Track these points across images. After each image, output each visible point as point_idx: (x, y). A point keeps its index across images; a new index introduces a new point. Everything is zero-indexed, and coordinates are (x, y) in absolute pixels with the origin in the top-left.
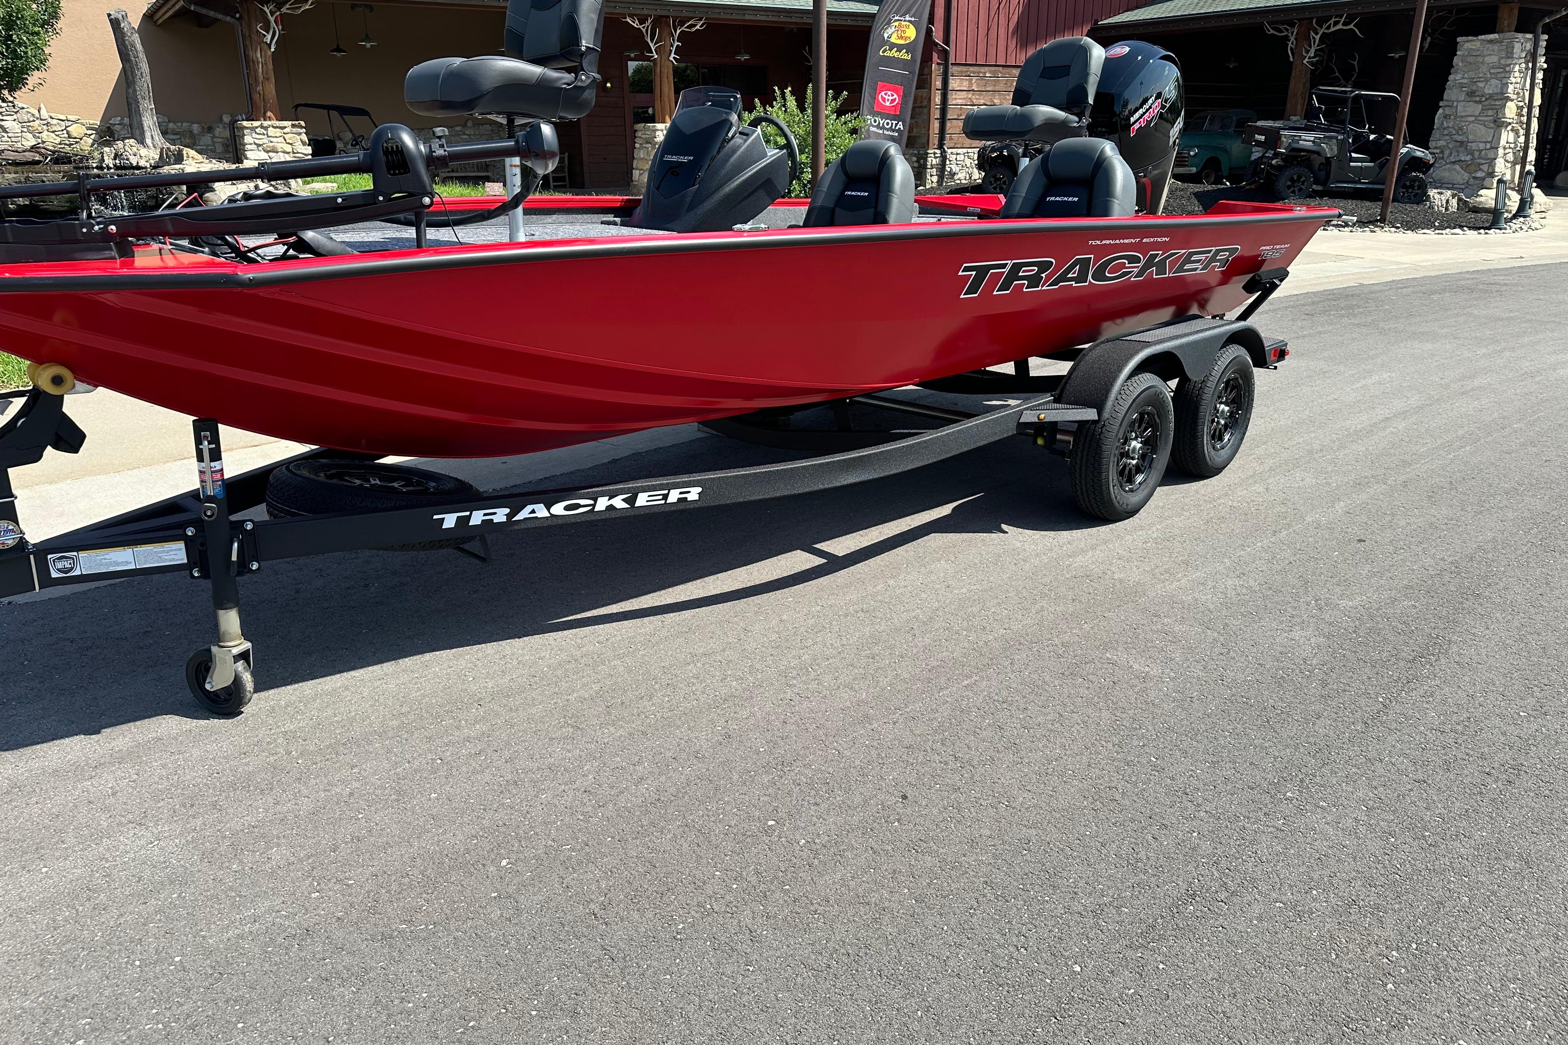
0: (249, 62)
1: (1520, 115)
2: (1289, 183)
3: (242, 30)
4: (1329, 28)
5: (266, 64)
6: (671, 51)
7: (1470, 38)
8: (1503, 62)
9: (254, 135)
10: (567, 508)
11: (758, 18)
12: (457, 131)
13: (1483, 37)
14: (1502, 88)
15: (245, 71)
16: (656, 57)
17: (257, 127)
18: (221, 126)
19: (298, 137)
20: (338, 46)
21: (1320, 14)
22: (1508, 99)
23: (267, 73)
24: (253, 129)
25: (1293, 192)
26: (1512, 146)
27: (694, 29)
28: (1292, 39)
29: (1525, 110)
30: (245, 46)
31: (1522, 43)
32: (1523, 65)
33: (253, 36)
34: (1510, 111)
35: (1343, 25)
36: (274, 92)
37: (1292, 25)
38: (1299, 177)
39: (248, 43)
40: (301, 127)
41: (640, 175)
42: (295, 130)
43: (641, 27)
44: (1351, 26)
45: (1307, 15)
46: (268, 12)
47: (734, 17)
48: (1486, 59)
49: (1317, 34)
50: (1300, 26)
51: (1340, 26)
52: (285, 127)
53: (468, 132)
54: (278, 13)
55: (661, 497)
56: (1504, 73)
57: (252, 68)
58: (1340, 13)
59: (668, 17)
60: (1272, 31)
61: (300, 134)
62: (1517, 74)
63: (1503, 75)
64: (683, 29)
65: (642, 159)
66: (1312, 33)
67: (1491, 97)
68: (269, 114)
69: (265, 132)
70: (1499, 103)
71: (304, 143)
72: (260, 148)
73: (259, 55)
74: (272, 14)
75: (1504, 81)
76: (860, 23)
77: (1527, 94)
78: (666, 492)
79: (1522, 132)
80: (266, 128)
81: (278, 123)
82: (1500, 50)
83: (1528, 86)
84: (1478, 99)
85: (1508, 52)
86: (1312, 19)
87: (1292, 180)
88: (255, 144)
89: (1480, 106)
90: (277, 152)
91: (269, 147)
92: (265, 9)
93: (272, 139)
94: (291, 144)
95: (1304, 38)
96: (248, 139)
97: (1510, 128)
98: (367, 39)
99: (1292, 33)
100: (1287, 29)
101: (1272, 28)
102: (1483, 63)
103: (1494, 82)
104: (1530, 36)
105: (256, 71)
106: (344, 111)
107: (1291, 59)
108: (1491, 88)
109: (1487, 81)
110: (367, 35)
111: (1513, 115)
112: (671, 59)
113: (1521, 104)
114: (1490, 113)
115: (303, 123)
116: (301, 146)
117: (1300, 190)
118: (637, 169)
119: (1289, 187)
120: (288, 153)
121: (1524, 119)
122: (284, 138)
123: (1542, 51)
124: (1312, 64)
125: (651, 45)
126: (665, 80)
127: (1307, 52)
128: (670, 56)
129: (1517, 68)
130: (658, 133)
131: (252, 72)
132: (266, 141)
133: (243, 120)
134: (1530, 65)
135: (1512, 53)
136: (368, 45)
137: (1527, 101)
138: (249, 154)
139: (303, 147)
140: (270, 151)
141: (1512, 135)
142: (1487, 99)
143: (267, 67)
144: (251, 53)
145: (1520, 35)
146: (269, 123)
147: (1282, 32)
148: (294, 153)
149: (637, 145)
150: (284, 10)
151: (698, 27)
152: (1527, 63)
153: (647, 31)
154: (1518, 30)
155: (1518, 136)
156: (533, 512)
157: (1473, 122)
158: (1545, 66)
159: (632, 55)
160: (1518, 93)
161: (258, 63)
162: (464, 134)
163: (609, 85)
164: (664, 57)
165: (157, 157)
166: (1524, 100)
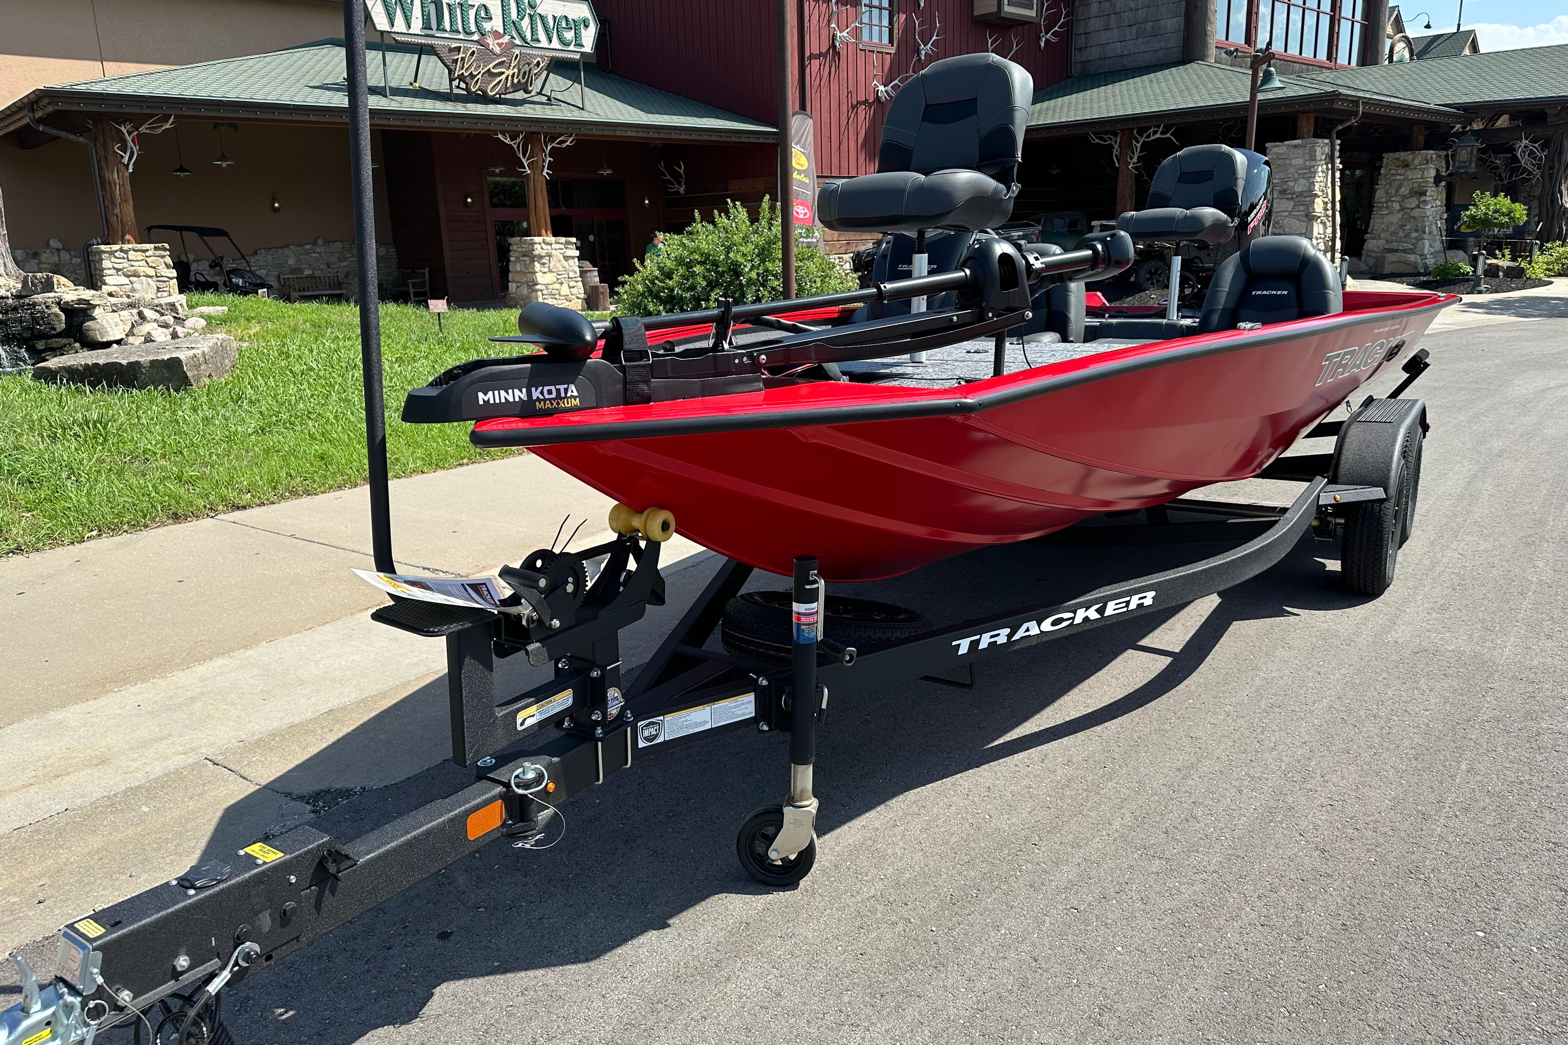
0: (104, 183)
1: (1326, 209)
2: (1148, 276)
3: (96, 151)
4: (1148, 136)
5: (123, 185)
6: (544, 166)
7: (1277, 143)
8: (1308, 163)
9: (113, 260)
10: (1054, 623)
11: (629, 134)
12: (307, 250)
13: (1288, 142)
14: (1309, 186)
15: (100, 193)
16: (529, 172)
17: (116, 251)
18: (48, 251)
19: (162, 260)
20: (181, 166)
21: (1143, 124)
22: (1316, 196)
23: (125, 195)
24: (112, 253)
25: (1152, 284)
26: (1323, 236)
27: (564, 145)
28: (1116, 147)
29: (1329, 206)
30: (100, 168)
31: (1322, 147)
32: (1325, 166)
33: (111, 158)
34: (1318, 206)
35: (1161, 134)
36: (132, 214)
37: (1115, 135)
38: (1157, 270)
39: (104, 165)
40: (165, 249)
41: (518, 287)
42: (158, 253)
43: (512, 143)
44: (1168, 135)
45: (1130, 125)
46: (125, 131)
47: (606, 133)
48: (1293, 161)
49: (1138, 142)
50: (1123, 135)
51: (1158, 135)
52: (148, 250)
53: (318, 250)
54: (136, 133)
55: (1124, 605)
56: (1311, 173)
57: (108, 190)
58: (1158, 124)
59: (539, 133)
60: (1097, 141)
61: (164, 257)
62: (1320, 174)
63: (1309, 175)
64: (554, 145)
65: (519, 272)
66: (1134, 142)
67: (1301, 194)
68: (128, 237)
69: (125, 256)
70: (1309, 199)
71: (168, 266)
72: (120, 273)
73: (116, 177)
74: (129, 133)
75: (1311, 180)
76: (723, 139)
77: (1330, 191)
78: (1128, 599)
79: (1329, 224)
80: (126, 252)
81: (139, 246)
82: (1304, 154)
83: (1329, 185)
84: (1289, 196)
85: (1311, 156)
86: (1133, 129)
87: (1150, 273)
88: (114, 268)
89: (1292, 203)
90: (139, 276)
91: (130, 271)
92: (123, 129)
93: (133, 263)
94: (154, 268)
95: (1127, 146)
96: (106, 264)
97: (1319, 220)
98: (223, 158)
99: (1116, 142)
100: (1110, 139)
101: (1098, 138)
102: (1290, 165)
103: (1302, 181)
104: (1327, 141)
105: (112, 193)
106: (203, 232)
107: (1117, 165)
108: (1299, 186)
109: (1295, 180)
110: (222, 154)
111: (1321, 210)
112: (544, 174)
113: (1326, 200)
114: (1302, 208)
115: (167, 246)
116: (166, 270)
117: (1158, 281)
118: (513, 281)
119: (1148, 280)
120: (151, 277)
121: (1330, 213)
122: (146, 261)
123: (1337, 154)
124: (1136, 168)
125: (524, 161)
126: (539, 194)
127: (1131, 158)
128: (543, 171)
129: (1320, 169)
130: (536, 246)
131: (109, 195)
132: (126, 265)
133: (98, 244)
134: (1330, 166)
135: (1315, 156)
136: (224, 165)
137: (1330, 197)
138: (107, 279)
139: (167, 271)
140: (131, 276)
141: (1321, 226)
142: (1297, 197)
143: (125, 189)
144: (107, 175)
145: (1320, 140)
146: (130, 246)
147: (1106, 141)
148: (157, 276)
149: (512, 259)
150: (142, 129)
151: (568, 143)
152: (1327, 164)
153: (518, 147)
154: (1317, 135)
155: (1325, 227)
156: (1028, 630)
157: (1287, 216)
158: (1341, 166)
159: (497, 171)
160: (1323, 191)
161: (115, 184)
162: (315, 252)
163: (469, 200)
164: (537, 172)
165: (19, 286)
166: (1327, 197)
